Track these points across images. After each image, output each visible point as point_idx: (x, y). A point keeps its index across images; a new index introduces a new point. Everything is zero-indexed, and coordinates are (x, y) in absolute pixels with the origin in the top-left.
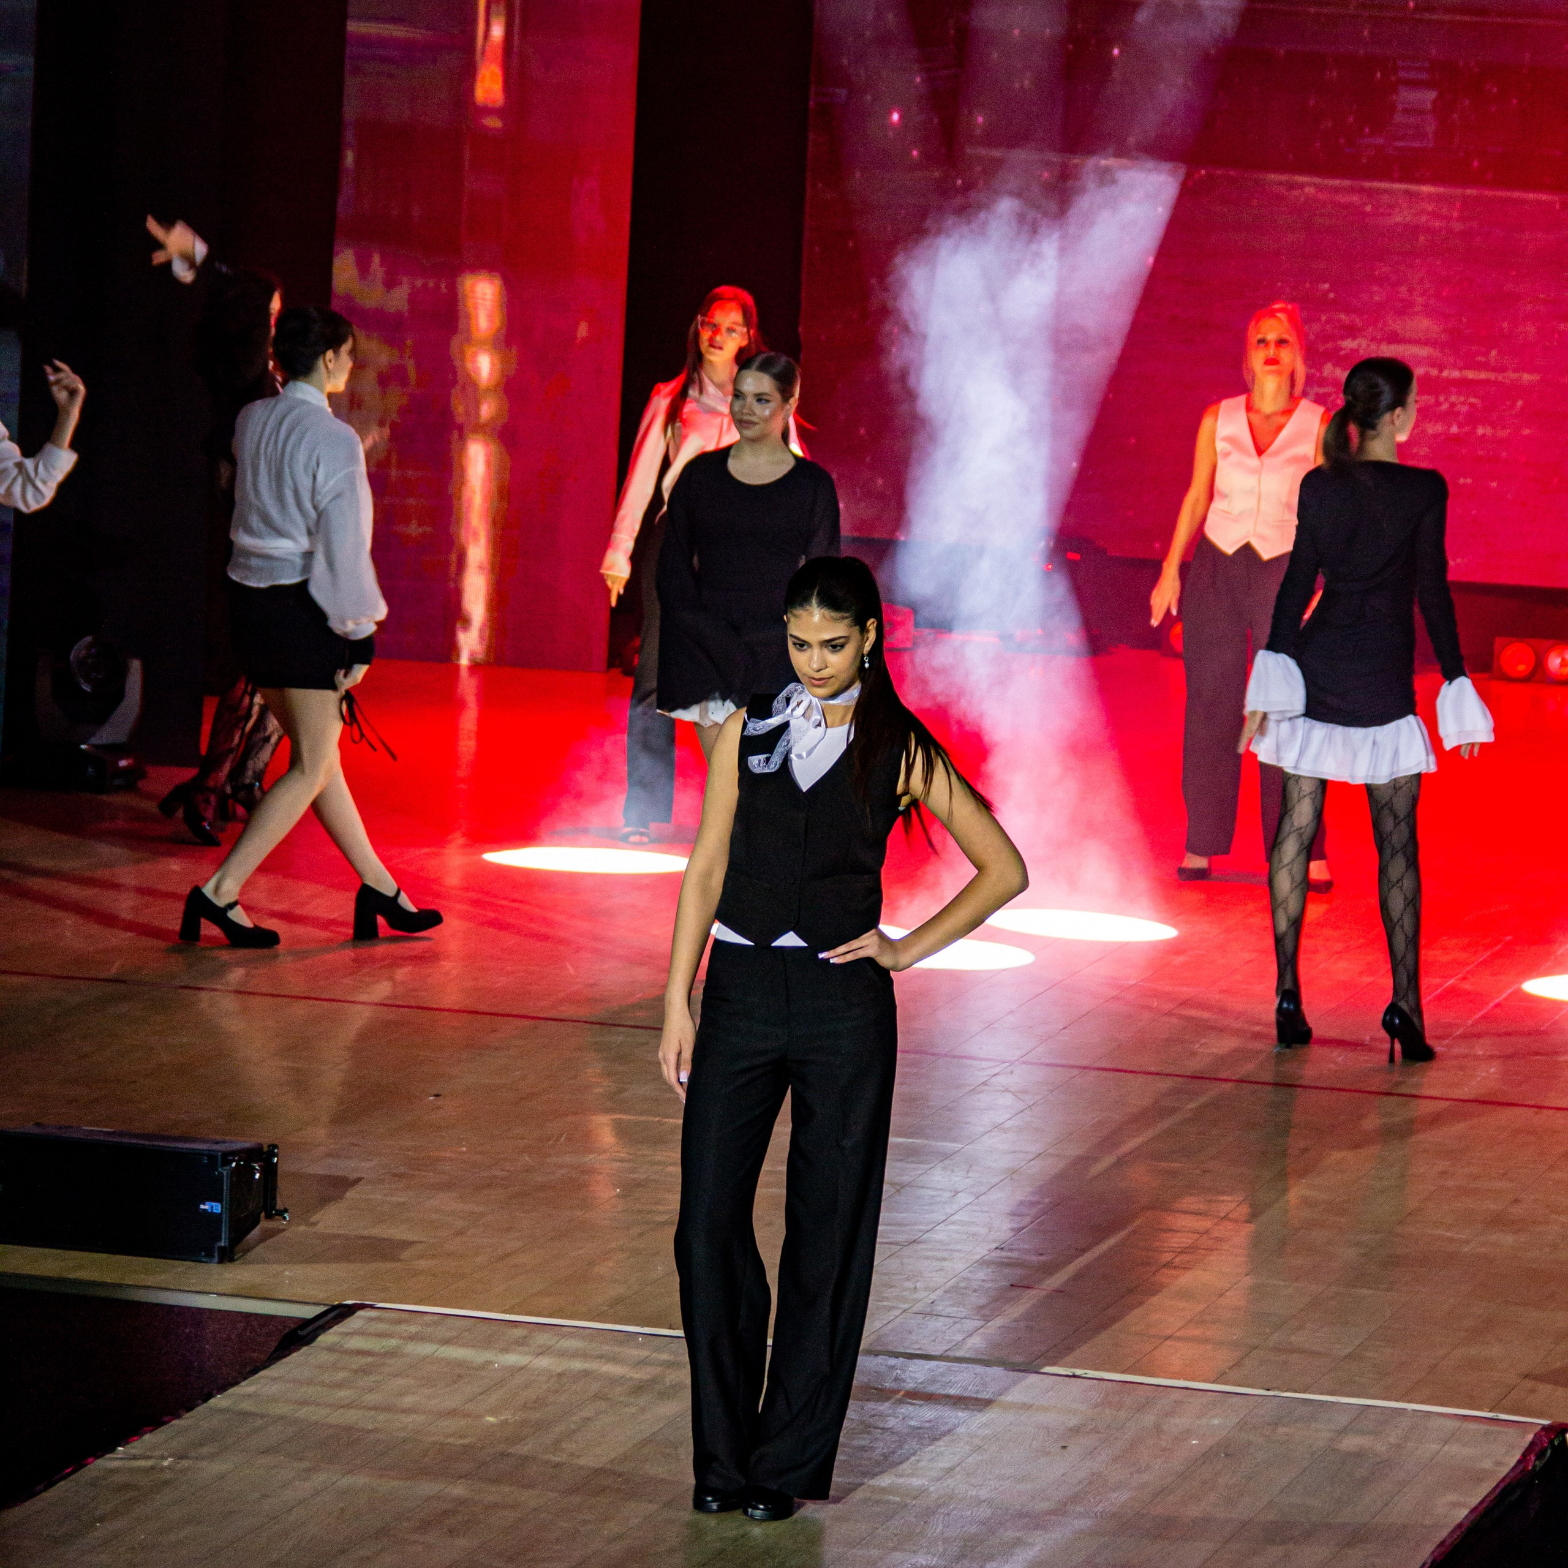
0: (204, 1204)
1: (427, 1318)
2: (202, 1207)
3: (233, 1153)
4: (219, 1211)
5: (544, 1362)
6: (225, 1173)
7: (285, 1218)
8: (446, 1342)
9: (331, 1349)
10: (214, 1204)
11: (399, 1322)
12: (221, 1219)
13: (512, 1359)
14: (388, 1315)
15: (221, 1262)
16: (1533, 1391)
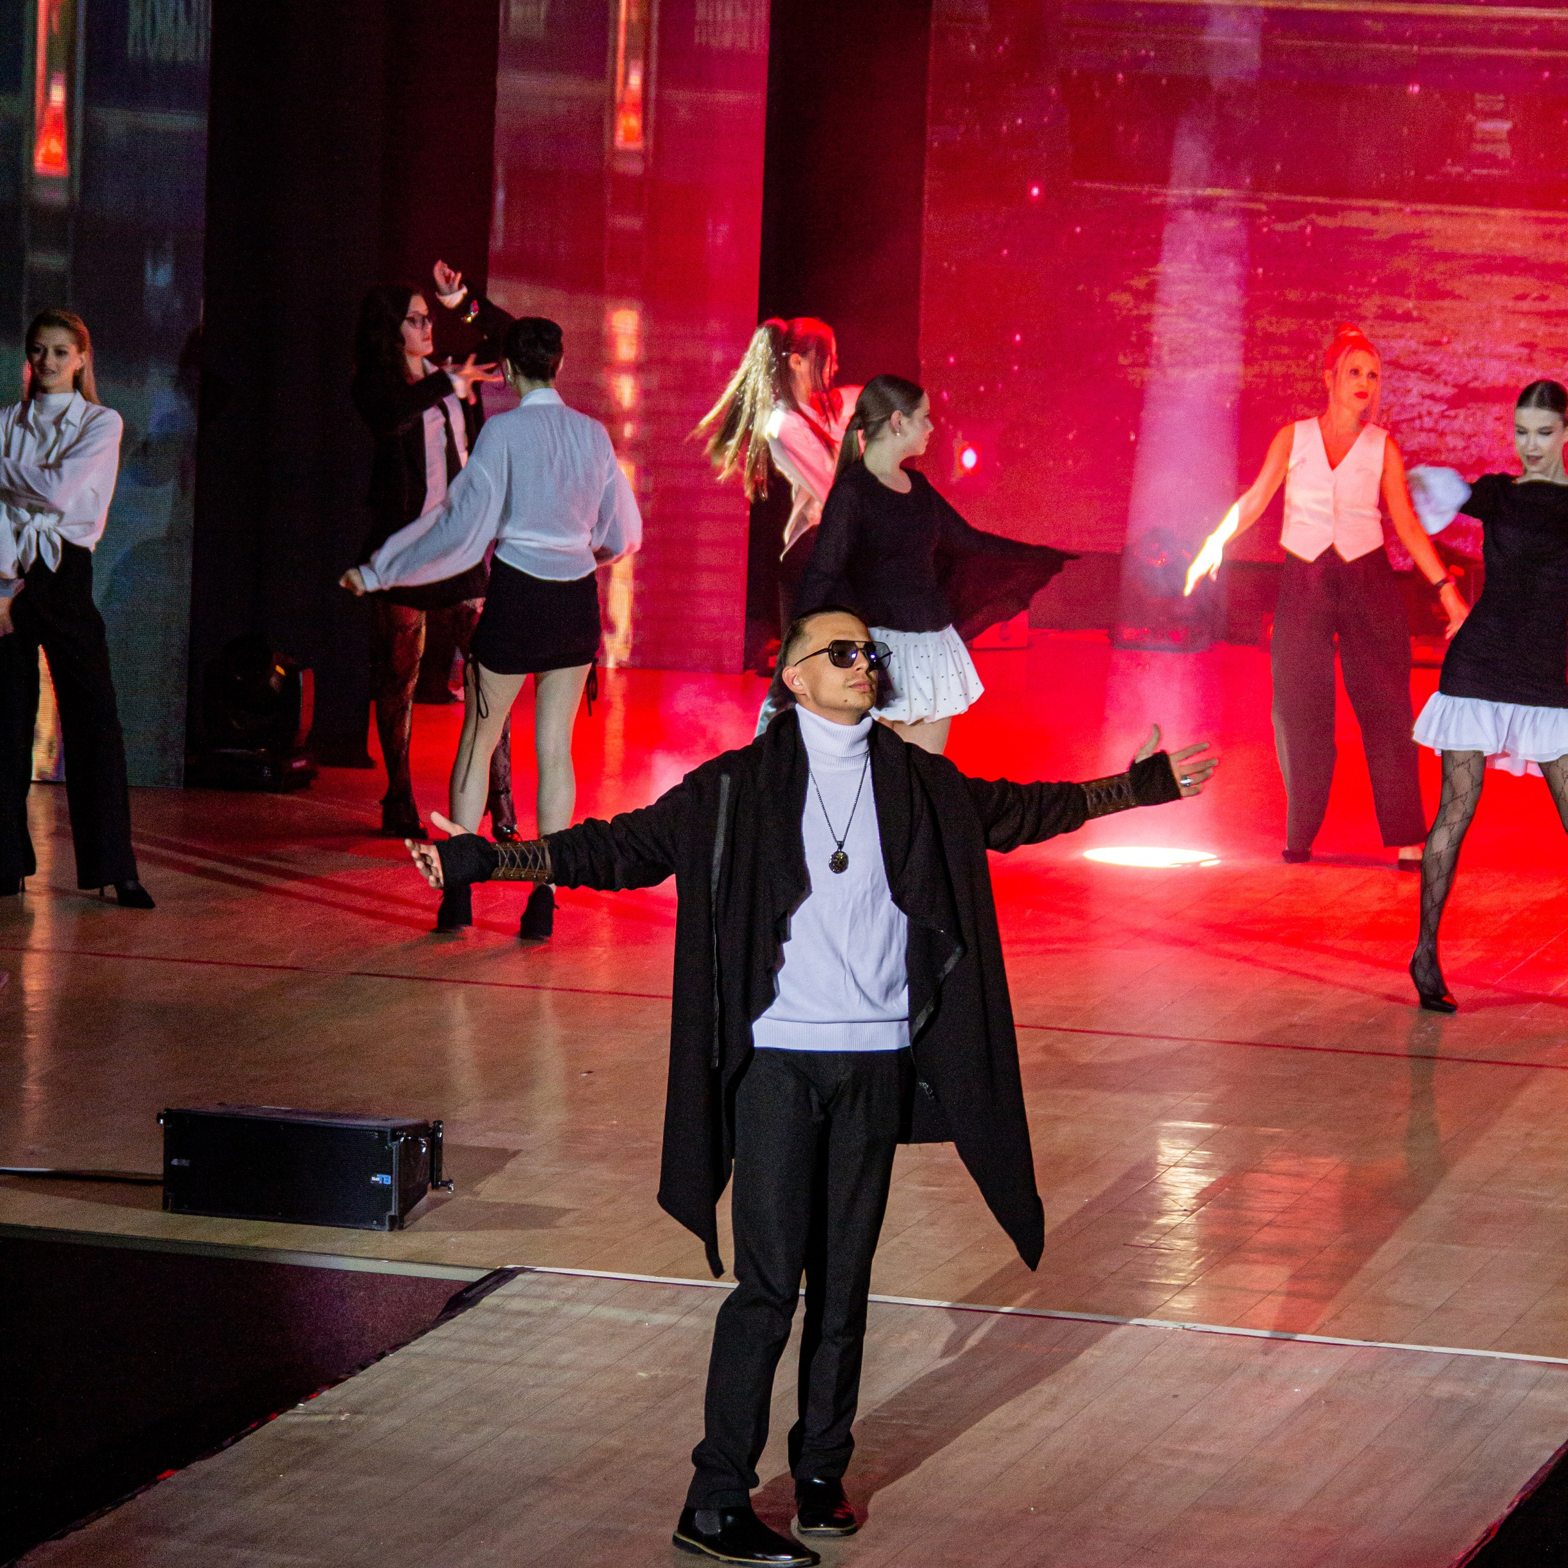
0: (376, 1177)
1: (582, 1281)
2: (373, 1179)
3: (402, 1129)
4: (389, 1183)
5: (690, 1321)
6: (394, 1148)
7: (450, 1189)
8: (599, 1303)
9: (493, 1310)
10: (384, 1176)
11: (556, 1284)
12: (391, 1190)
13: (661, 1318)
14: (545, 1277)
15: (391, 1230)
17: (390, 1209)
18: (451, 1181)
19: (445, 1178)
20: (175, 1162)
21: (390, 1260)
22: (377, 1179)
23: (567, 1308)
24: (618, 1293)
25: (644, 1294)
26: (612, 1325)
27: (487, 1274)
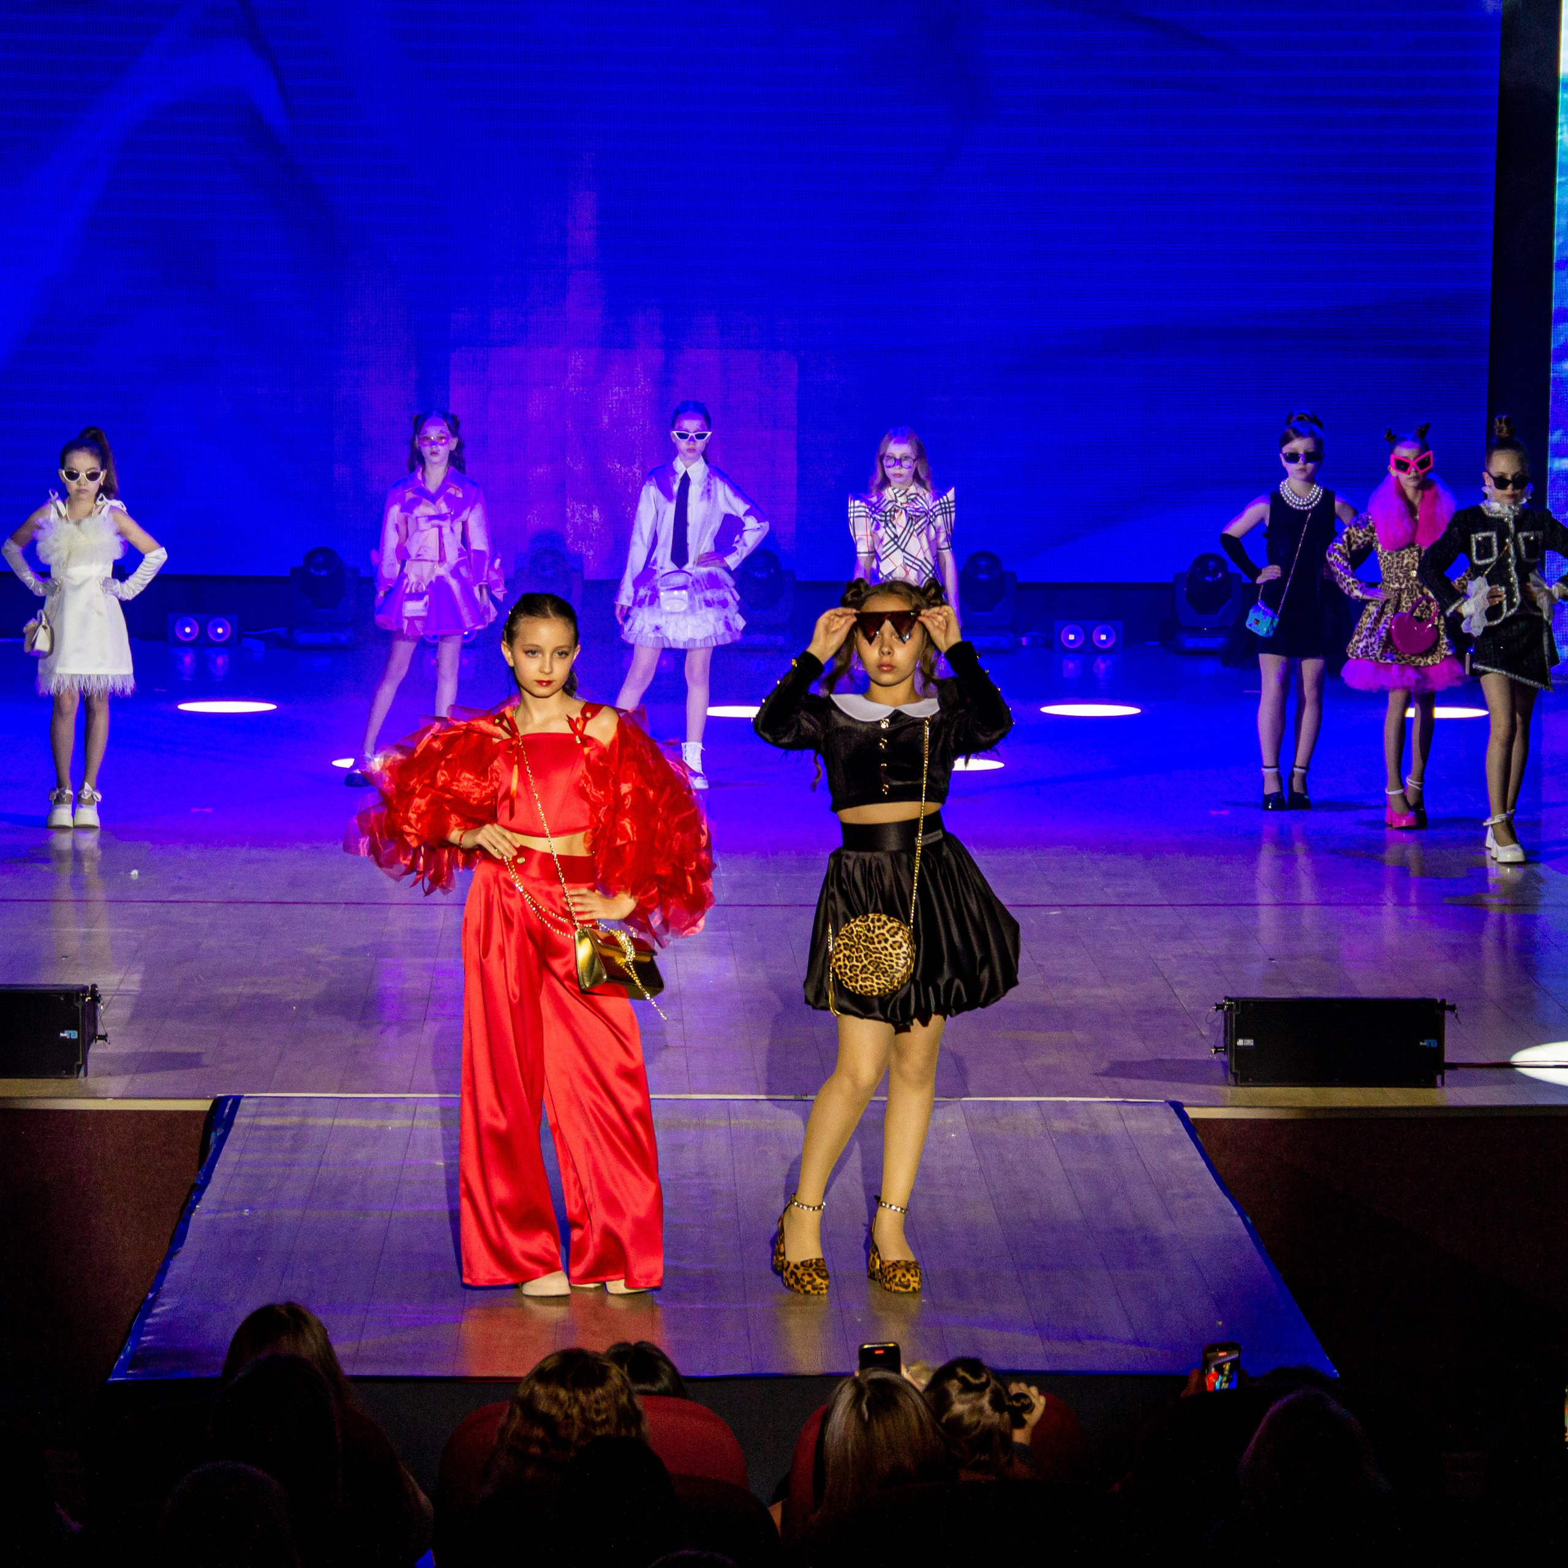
0: (64, 1033)
2: (62, 1035)
4: (76, 1037)
5: (422, 1124)
6: (80, 1007)
7: (106, 1041)
8: (335, 1115)
9: (258, 1128)
10: (71, 1032)
11: (282, 1105)
12: (79, 1044)
13: (397, 1123)
14: (265, 1101)
16: (1115, 1083)
17: (78, 1060)
18: (106, 1036)
19: (101, 1031)
21: (115, 1098)
22: (65, 1035)
23: (310, 1121)
24: (338, 1108)
25: (363, 1107)
26: (363, 1130)
27: (210, 1102)
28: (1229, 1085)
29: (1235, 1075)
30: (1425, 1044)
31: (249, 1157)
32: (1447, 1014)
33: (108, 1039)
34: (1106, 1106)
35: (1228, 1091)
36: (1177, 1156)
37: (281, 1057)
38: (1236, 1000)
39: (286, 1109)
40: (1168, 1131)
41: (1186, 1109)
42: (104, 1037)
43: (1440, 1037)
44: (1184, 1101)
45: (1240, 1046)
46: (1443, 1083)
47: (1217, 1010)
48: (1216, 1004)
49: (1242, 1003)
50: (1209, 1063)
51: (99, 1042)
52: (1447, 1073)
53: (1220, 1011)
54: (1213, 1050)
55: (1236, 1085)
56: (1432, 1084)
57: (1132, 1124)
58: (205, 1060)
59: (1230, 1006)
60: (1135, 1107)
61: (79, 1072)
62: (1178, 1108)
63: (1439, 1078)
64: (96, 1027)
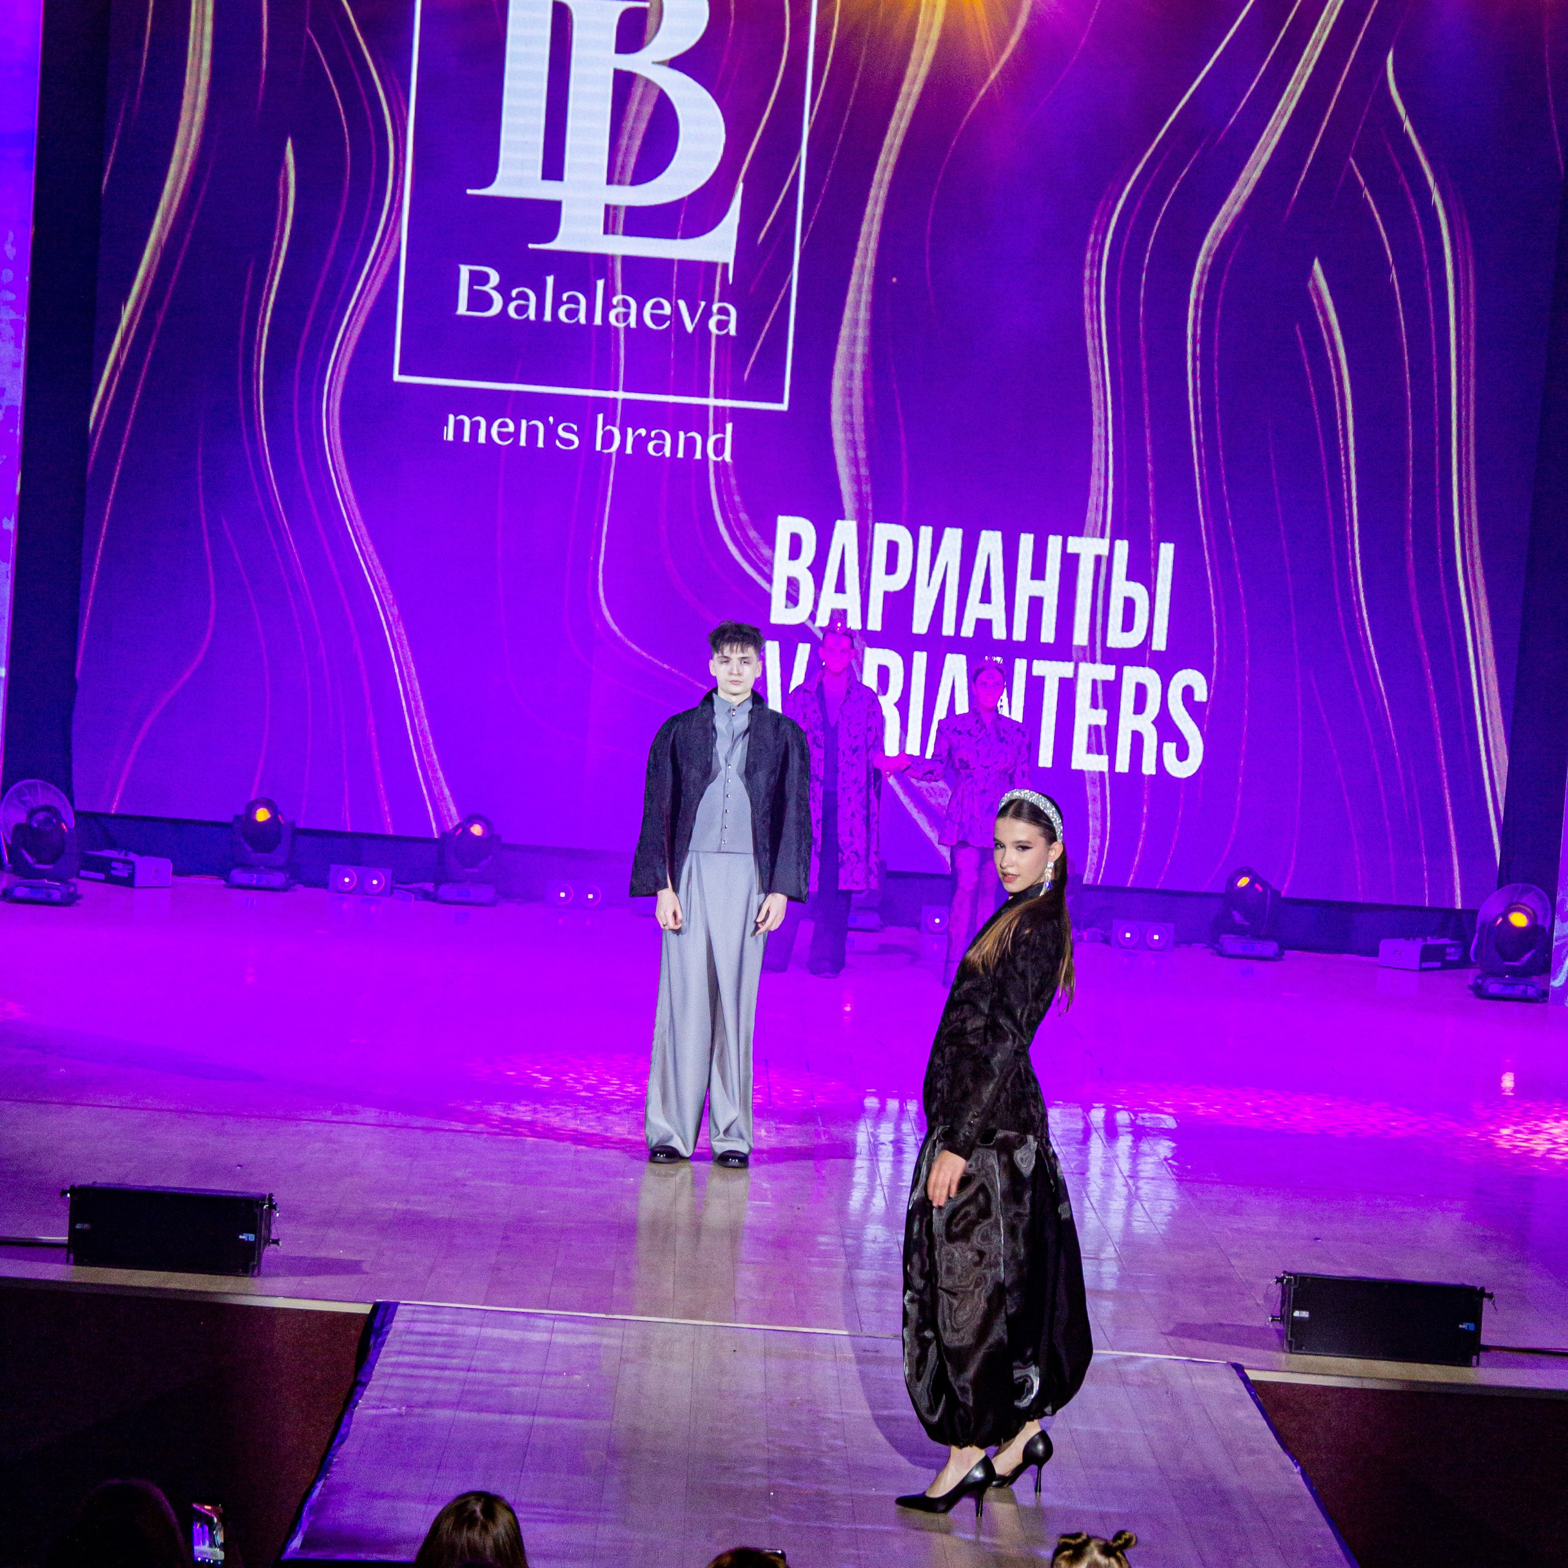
2: (241, 1237)
4: (253, 1239)
5: (559, 1339)
7: (278, 1245)
8: (481, 1326)
10: (249, 1235)
11: (435, 1313)
12: (255, 1246)
13: (536, 1336)
14: (417, 1308)
15: (253, 1276)
16: (1183, 1343)
17: (253, 1260)
18: (278, 1240)
19: (273, 1237)
20: (78, 1226)
22: (244, 1237)
23: (460, 1330)
24: (484, 1319)
25: (503, 1319)
26: (506, 1341)
27: (371, 1306)
28: (1284, 1351)
29: (1290, 1343)
30: (1464, 1326)
31: (406, 1359)
32: (1485, 1300)
33: (280, 1243)
34: (1176, 1363)
35: (1283, 1357)
36: (1241, 1414)
37: (432, 1269)
38: (1295, 1275)
39: (439, 1317)
40: (1232, 1391)
41: (1246, 1371)
42: (276, 1242)
43: (1477, 1320)
44: (1244, 1364)
45: (1296, 1317)
46: (1478, 1364)
47: (1277, 1283)
48: (1277, 1278)
49: (1301, 1278)
50: (1264, 1330)
51: (273, 1246)
52: (1481, 1354)
53: (1279, 1284)
54: (1270, 1319)
55: (1291, 1352)
56: (1467, 1363)
57: (1199, 1381)
58: (366, 1267)
59: (1289, 1281)
60: (1201, 1366)
61: (253, 1272)
62: (1239, 1369)
63: (1475, 1358)
64: (270, 1232)
